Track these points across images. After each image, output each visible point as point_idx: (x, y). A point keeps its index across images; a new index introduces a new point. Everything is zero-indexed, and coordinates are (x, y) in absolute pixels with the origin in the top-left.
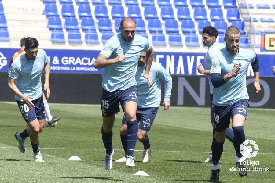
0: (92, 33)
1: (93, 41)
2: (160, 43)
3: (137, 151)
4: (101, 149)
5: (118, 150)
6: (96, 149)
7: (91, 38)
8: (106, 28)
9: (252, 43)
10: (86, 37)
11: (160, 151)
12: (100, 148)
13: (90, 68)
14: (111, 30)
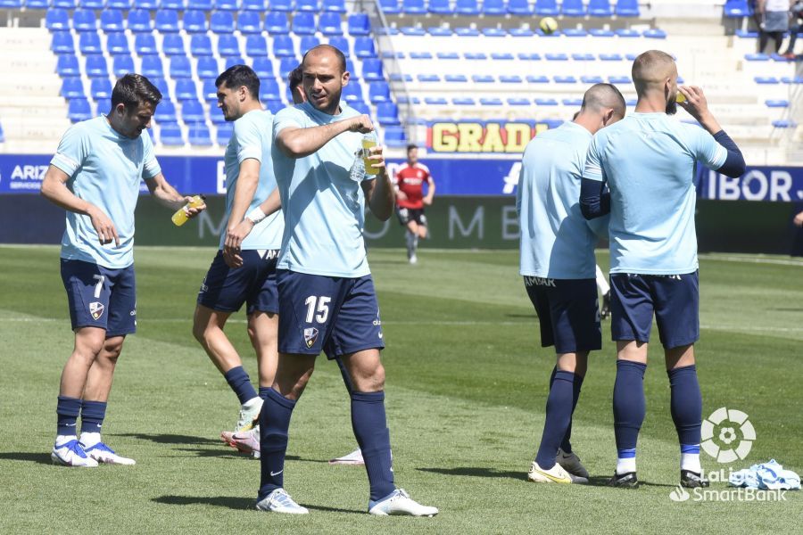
14: (175, 121)
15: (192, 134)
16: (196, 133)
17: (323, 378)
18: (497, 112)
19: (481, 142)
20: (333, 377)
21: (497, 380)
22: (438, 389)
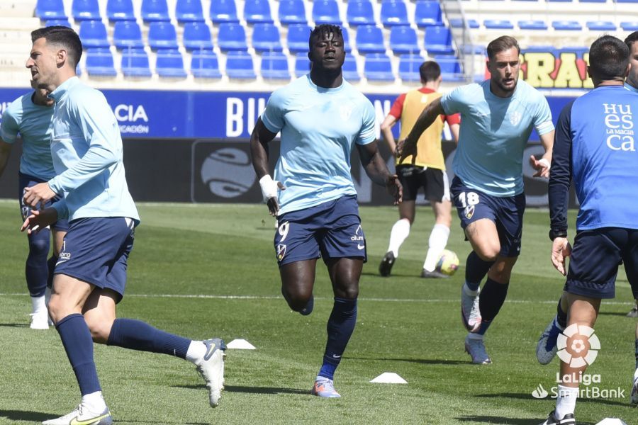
0: (135, 55)
1: (138, 70)
2: (278, 73)
3: (232, 297)
4: (155, 295)
5: (191, 296)
6: (146, 295)
7: (134, 65)
8: (164, 43)
9: (468, 72)
10: (125, 62)
11: (278, 297)
12: (155, 293)
13: (133, 127)
14: (176, 48)
15: (195, 64)
16: (201, 63)
17: (293, 371)
18: (575, 39)
19: (553, 75)
20: (307, 367)
21: (511, 374)
22: (434, 385)
